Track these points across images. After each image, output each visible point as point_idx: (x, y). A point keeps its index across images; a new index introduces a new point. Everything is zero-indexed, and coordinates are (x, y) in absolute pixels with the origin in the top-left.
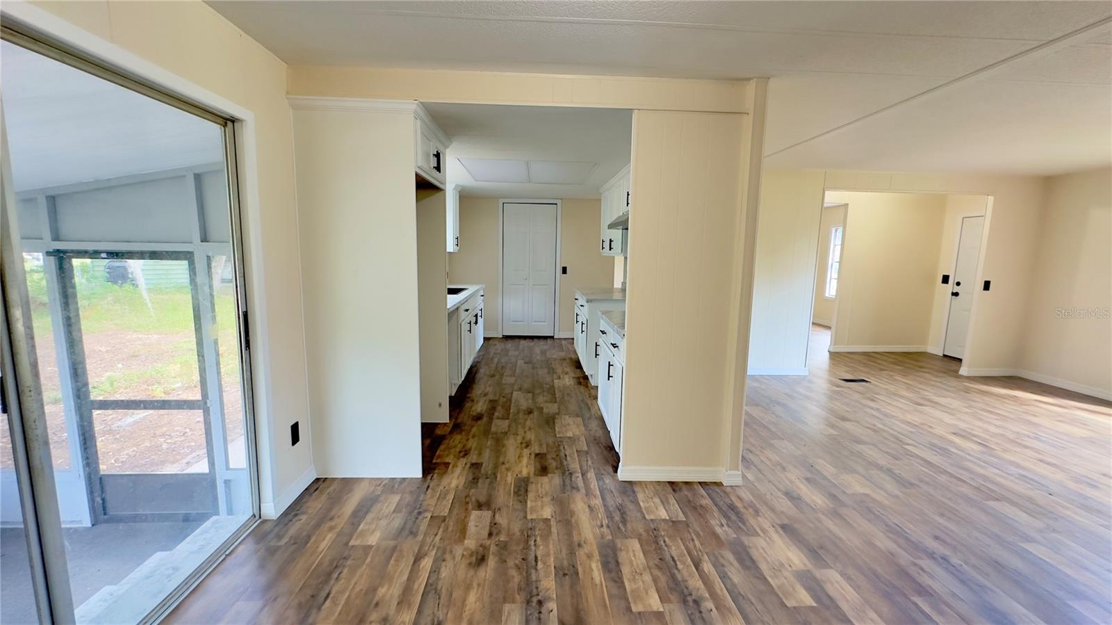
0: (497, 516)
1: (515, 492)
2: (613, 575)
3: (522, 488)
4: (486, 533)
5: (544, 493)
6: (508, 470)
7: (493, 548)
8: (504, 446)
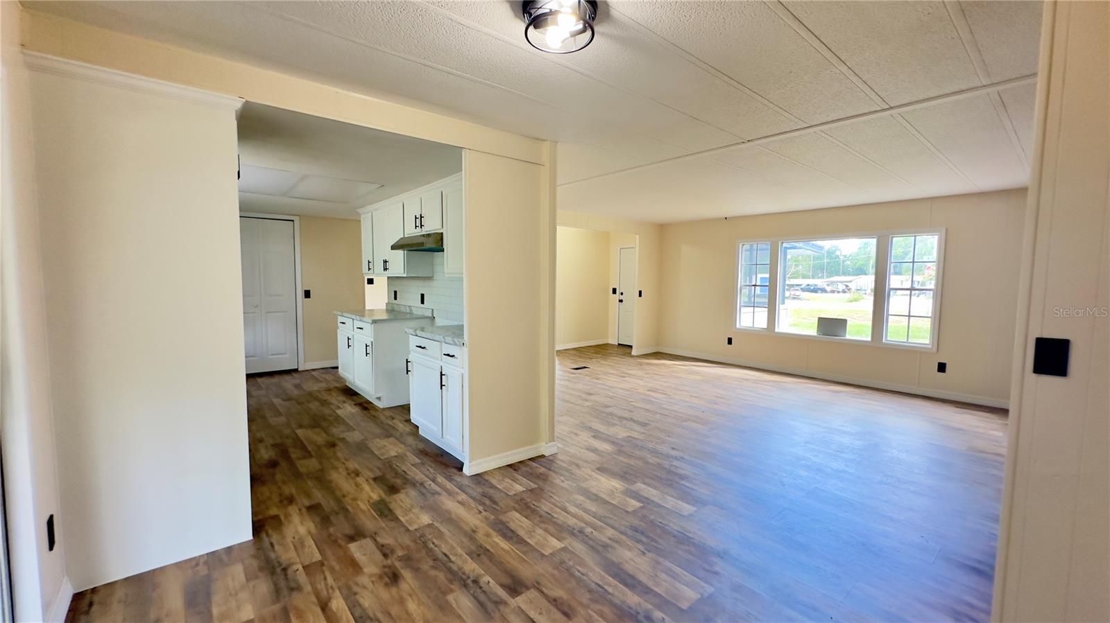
0: (378, 539)
1: (379, 516)
2: (515, 539)
3: (383, 510)
4: (379, 556)
5: (409, 506)
6: (355, 499)
7: (398, 564)
8: (331, 482)
